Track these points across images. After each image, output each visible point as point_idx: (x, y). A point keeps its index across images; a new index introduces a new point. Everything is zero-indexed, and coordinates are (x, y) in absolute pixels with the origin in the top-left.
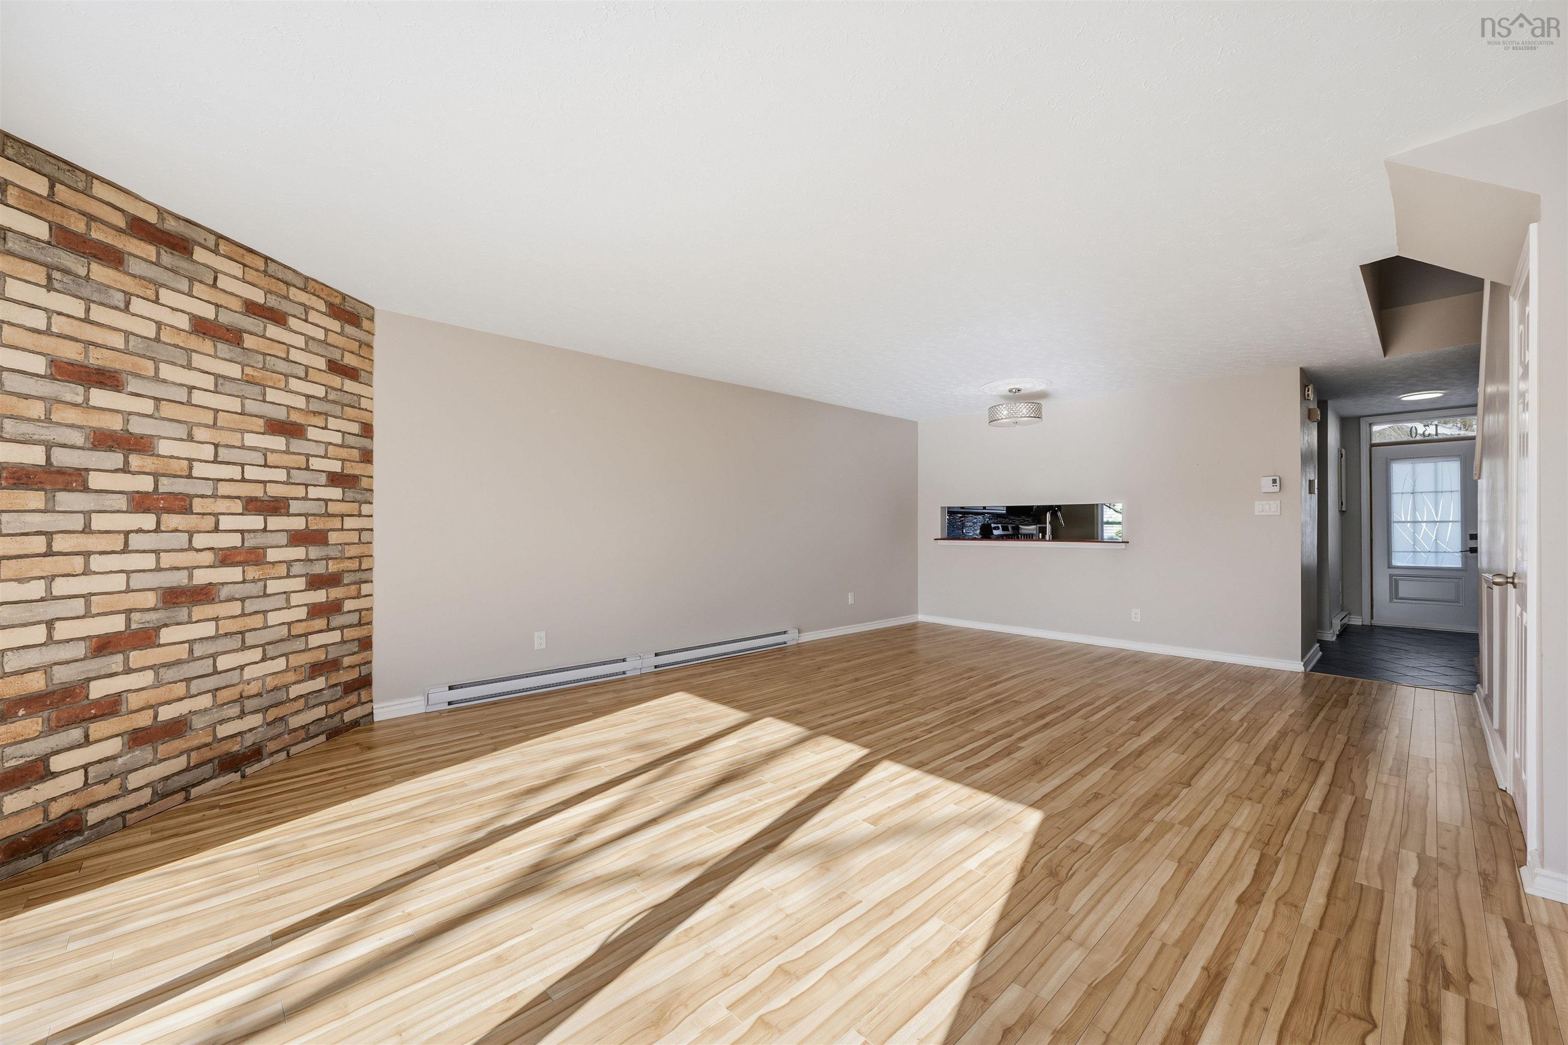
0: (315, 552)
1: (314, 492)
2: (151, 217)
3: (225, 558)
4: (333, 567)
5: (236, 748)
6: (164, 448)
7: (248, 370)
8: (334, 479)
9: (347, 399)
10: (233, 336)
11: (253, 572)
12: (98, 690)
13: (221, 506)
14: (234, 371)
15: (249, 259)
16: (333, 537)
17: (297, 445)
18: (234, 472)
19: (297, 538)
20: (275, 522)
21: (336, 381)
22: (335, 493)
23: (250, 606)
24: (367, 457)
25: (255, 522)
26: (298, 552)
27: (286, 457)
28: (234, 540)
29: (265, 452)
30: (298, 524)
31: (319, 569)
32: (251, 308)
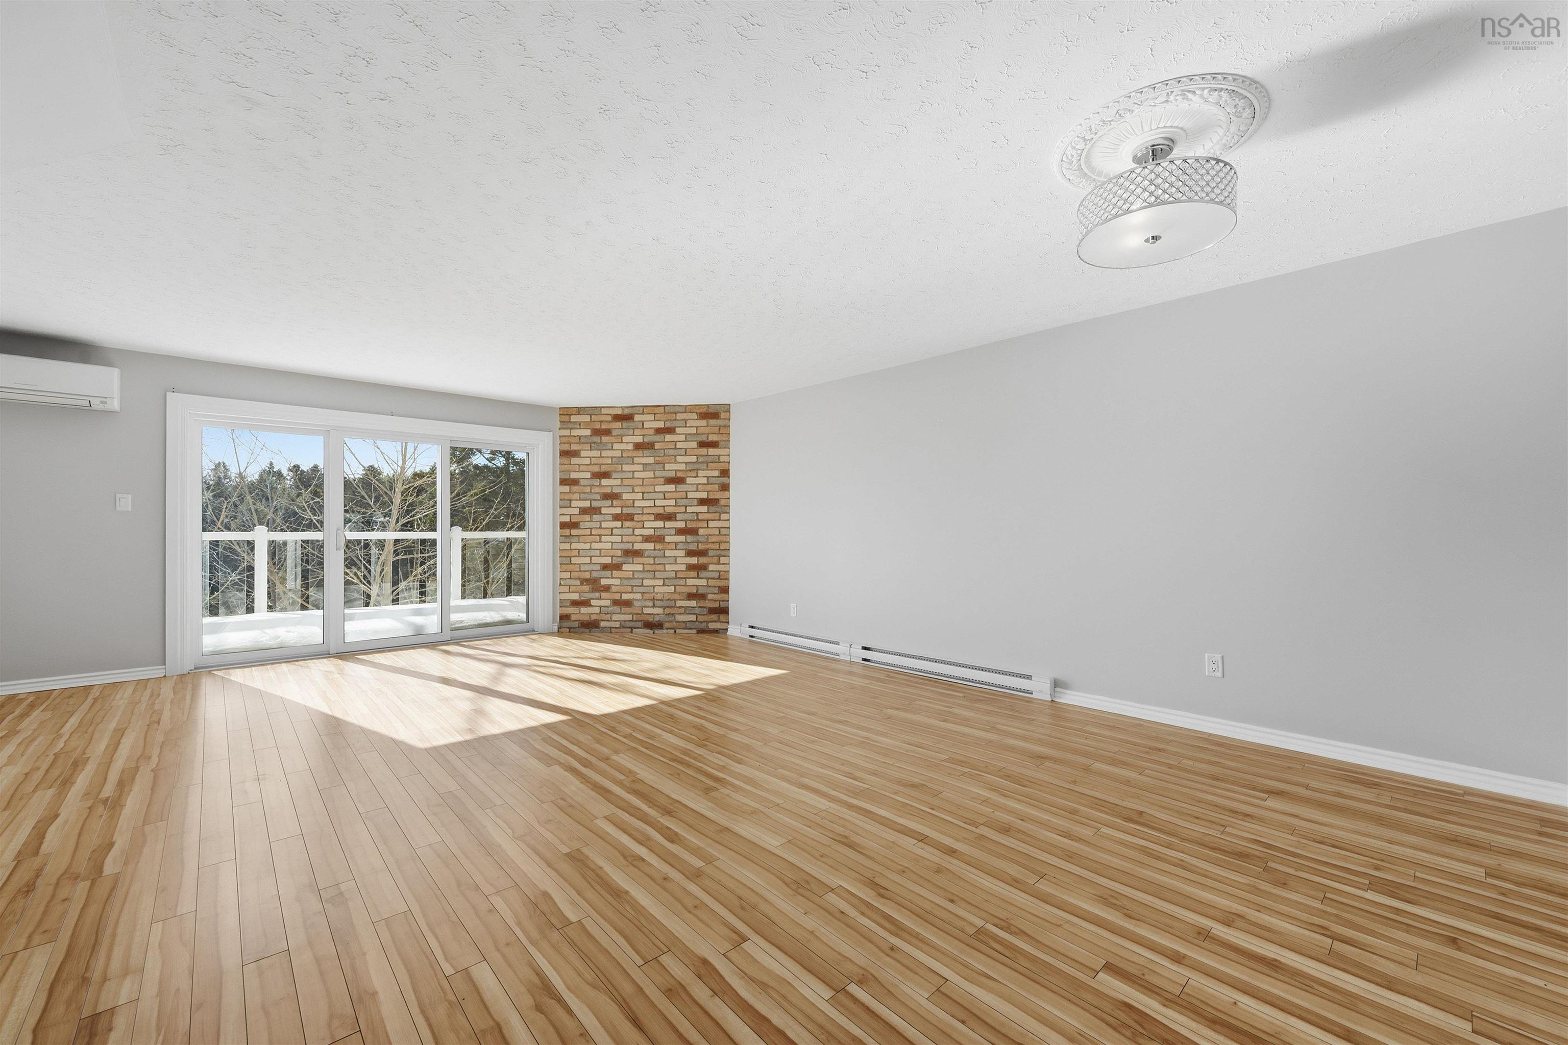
0: (690, 538)
1: (689, 509)
2: (620, 412)
3: (647, 539)
4: (701, 547)
5: (651, 620)
6: (625, 496)
7: (657, 458)
8: (702, 502)
9: (710, 459)
10: (650, 446)
11: (658, 546)
12: (604, 582)
13: (645, 518)
14: (651, 460)
15: (657, 410)
16: (701, 532)
17: (681, 487)
18: (651, 503)
19: (680, 532)
20: (669, 524)
21: (703, 451)
22: (704, 509)
23: (658, 561)
24: (725, 488)
25: (660, 524)
26: (682, 538)
27: (674, 494)
28: (651, 532)
29: (664, 493)
30: (682, 525)
31: (693, 547)
32: (659, 431)
